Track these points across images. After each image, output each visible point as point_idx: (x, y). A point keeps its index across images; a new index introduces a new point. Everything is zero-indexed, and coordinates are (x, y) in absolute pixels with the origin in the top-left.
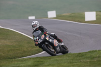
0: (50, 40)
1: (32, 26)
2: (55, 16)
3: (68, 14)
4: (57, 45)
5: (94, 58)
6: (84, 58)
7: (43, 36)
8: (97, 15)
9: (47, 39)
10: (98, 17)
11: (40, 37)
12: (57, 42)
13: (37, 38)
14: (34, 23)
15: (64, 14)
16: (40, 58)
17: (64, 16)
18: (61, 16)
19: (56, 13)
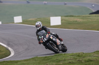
0: (54, 39)
1: (36, 26)
2: (21, 21)
3: (34, 19)
4: (59, 43)
5: (60, 61)
6: (51, 61)
7: (47, 36)
8: (62, 20)
9: (51, 38)
10: (63, 21)
11: (45, 36)
12: (59, 41)
13: (42, 37)
14: (38, 24)
15: (30, 19)
16: (7, 61)
17: (30, 21)
18: (27, 21)
19: (22, 18)
